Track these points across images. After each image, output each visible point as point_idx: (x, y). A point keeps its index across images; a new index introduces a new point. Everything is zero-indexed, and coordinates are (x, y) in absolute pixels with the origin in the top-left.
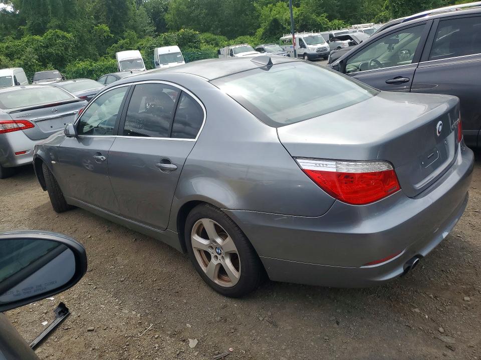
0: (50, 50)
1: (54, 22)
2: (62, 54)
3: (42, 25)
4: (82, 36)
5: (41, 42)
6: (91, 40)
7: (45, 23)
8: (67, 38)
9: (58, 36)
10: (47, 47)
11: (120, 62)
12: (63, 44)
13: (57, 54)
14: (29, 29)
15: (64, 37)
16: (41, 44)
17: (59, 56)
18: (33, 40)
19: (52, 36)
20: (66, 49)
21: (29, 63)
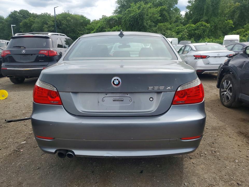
0: (196, 32)
1: (205, 18)
2: (201, 34)
3: (199, 19)
4: (217, 26)
5: (193, 27)
6: (220, 28)
7: (200, 19)
8: (206, 26)
9: (202, 25)
10: (195, 30)
11: (225, 40)
12: (203, 29)
13: (198, 34)
14: (192, 21)
15: (205, 26)
16: (193, 28)
17: (199, 35)
18: (190, 26)
19: (200, 25)
20: (204, 32)
21: (183, 37)
